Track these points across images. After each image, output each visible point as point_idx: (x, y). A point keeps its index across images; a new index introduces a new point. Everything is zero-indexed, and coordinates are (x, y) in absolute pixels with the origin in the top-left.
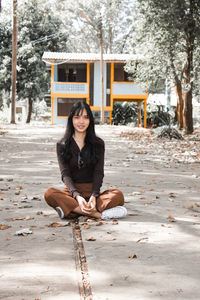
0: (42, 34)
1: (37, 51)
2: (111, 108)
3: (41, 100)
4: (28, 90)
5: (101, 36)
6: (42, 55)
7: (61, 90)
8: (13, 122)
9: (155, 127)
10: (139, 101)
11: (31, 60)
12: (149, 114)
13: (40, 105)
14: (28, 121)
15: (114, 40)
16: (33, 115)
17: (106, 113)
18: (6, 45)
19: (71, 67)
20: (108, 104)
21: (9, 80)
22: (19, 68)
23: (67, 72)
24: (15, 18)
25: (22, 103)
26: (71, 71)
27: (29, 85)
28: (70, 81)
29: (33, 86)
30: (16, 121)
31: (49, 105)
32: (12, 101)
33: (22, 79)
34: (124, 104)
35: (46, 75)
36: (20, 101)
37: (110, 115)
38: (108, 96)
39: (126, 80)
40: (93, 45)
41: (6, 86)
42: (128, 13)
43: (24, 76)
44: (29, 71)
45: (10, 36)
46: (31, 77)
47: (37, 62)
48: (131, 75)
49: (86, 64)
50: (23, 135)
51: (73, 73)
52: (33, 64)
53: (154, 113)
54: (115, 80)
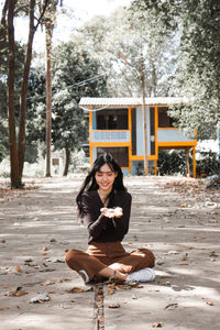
0: (78, 78)
1: (74, 97)
2: (156, 157)
3: (79, 150)
4: (65, 139)
5: (142, 78)
6: (78, 101)
7: (100, 139)
8: (48, 175)
9: (205, 177)
10: (187, 148)
11: (67, 107)
12: (198, 162)
13: (78, 155)
14: (65, 174)
15: (159, 82)
16: (71, 167)
17: (150, 162)
18: (41, 92)
19: (110, 113)
20: (153, 153)
21: (44, 130)
22: (54, 116)
23: (107, 118)
24: (49, 62)
25: (59, 154)
26: (111, 117)
27: (66, 134)
28: (110, 128)
29: (70, 135)
30: (52, 174)
31: (88, 155)
32: (47, 153)
33: (57, 128)
34: (171, 151)
35: (83, 122)
36: (57, 152)
37: (155, 165)
38: (153, 144)
39: (172, 126)
40: (135, 89)
41: (41, 135)
42: (173, 53)
43: (60, 125)
44: (65, 118)
45: (44, 82)
46: (67, 126)
47: (74, 109)
48: (176, 120)
49: (127, 110)
50: (57, 189)
51: (113, 119)
52: (70, 111)
53: (204, 161)
54: (159, 126)
